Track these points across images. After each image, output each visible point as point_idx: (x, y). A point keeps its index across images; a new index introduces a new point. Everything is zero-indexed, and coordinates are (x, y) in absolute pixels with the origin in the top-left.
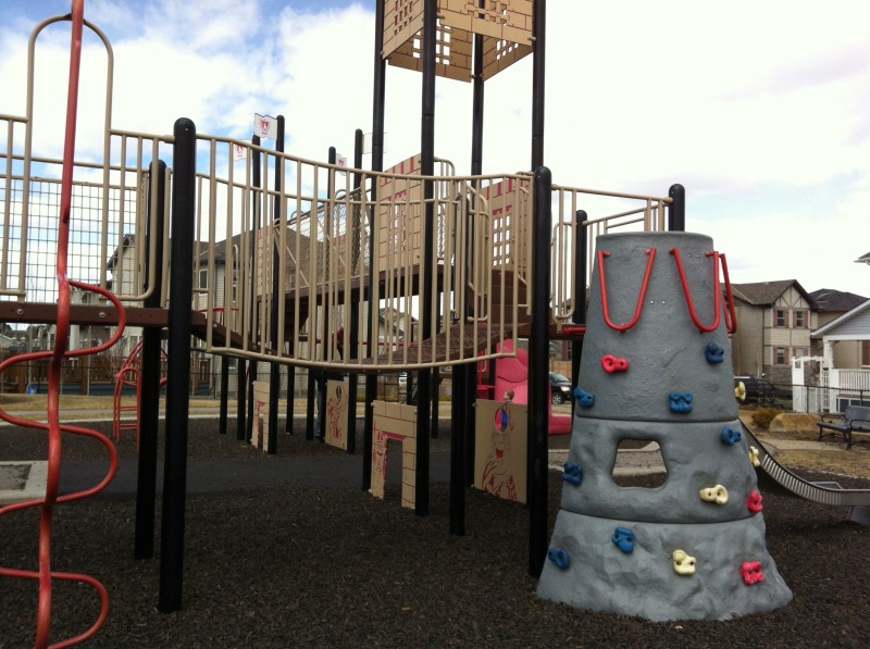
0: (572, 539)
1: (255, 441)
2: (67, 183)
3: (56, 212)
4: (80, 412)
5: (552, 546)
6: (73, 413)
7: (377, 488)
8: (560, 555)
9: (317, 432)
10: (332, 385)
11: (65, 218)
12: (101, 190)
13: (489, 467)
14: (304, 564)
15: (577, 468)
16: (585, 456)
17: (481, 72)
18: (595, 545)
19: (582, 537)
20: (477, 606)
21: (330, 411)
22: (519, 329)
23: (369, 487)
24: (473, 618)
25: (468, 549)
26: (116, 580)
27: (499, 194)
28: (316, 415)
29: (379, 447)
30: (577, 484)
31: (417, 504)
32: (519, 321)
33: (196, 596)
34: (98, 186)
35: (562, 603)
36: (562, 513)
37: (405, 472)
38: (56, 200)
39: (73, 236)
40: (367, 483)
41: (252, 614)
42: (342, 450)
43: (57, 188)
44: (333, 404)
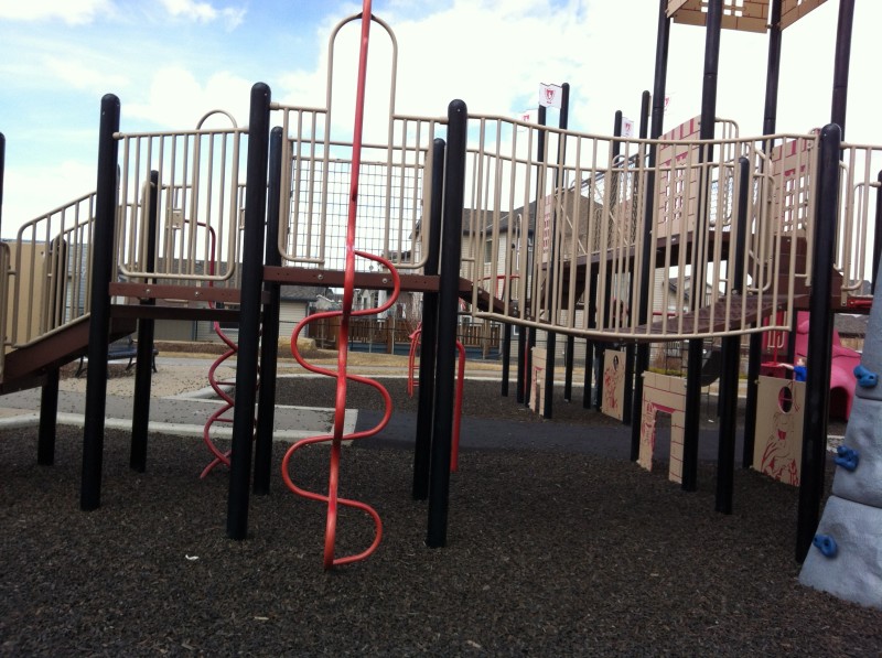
0: (842, 527)
1: (532, 405)
2: (356, 163)
3: (347, 189)
4: (384, 369)
5: (820, 532)
6: (377, 369)
7: (645, 459)
8: (827, 543)
9: (594, 403)
10: (609, 355)
11: (354, 196)
12: (385, 168)
13: (770, 449)
14: (562, 522)
15: (851, 452)
16: (862, 440)
17: (779, 20)
18: (867, 536)
19: (853, 526)
20: (730, 583)
21: (607, 380)
22: (795, 300)
23: (637, 458)
24: (723, 593)
25: (732, 528)
26: (396, 515)
27: (794, 152)
28: (593, 385)
29: (648, 419)
30: (851, 470)
31: (684, 478)
32: (796, 292)
33: (459, 536)
34: (382, 165)
35: (825, 592)
36: (832, 499)
37: (673, 446)
38: (348, 178)
39: (360, 211)
40: (635, 454)
41: (507, 559)
42: (617, 421)
43: (348, 168)
44: (609, 373)
